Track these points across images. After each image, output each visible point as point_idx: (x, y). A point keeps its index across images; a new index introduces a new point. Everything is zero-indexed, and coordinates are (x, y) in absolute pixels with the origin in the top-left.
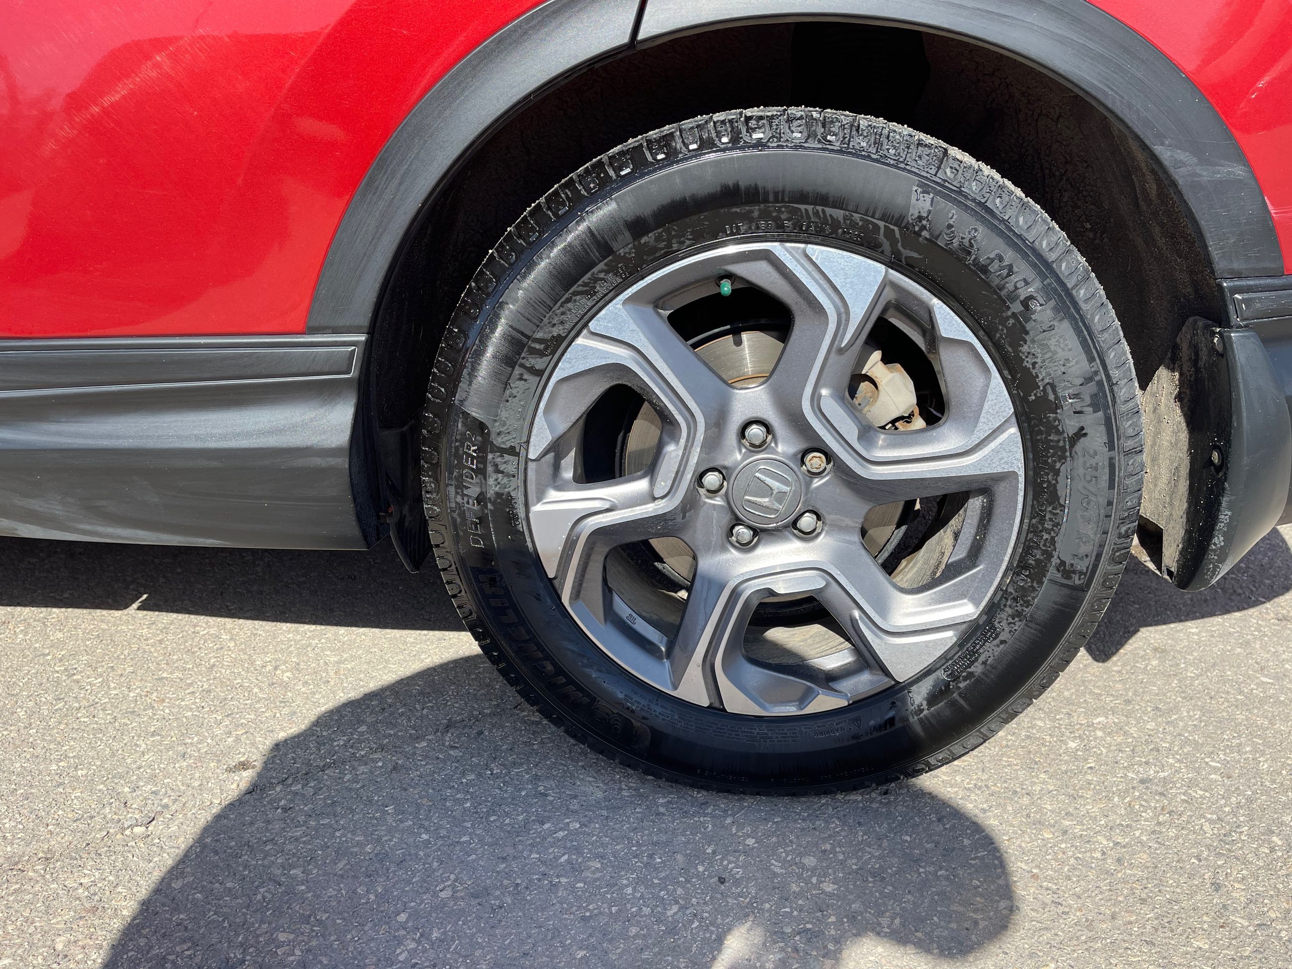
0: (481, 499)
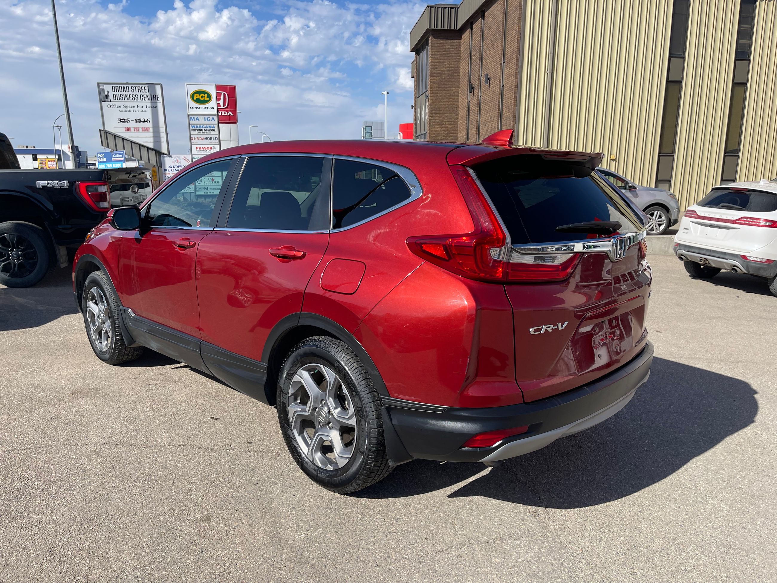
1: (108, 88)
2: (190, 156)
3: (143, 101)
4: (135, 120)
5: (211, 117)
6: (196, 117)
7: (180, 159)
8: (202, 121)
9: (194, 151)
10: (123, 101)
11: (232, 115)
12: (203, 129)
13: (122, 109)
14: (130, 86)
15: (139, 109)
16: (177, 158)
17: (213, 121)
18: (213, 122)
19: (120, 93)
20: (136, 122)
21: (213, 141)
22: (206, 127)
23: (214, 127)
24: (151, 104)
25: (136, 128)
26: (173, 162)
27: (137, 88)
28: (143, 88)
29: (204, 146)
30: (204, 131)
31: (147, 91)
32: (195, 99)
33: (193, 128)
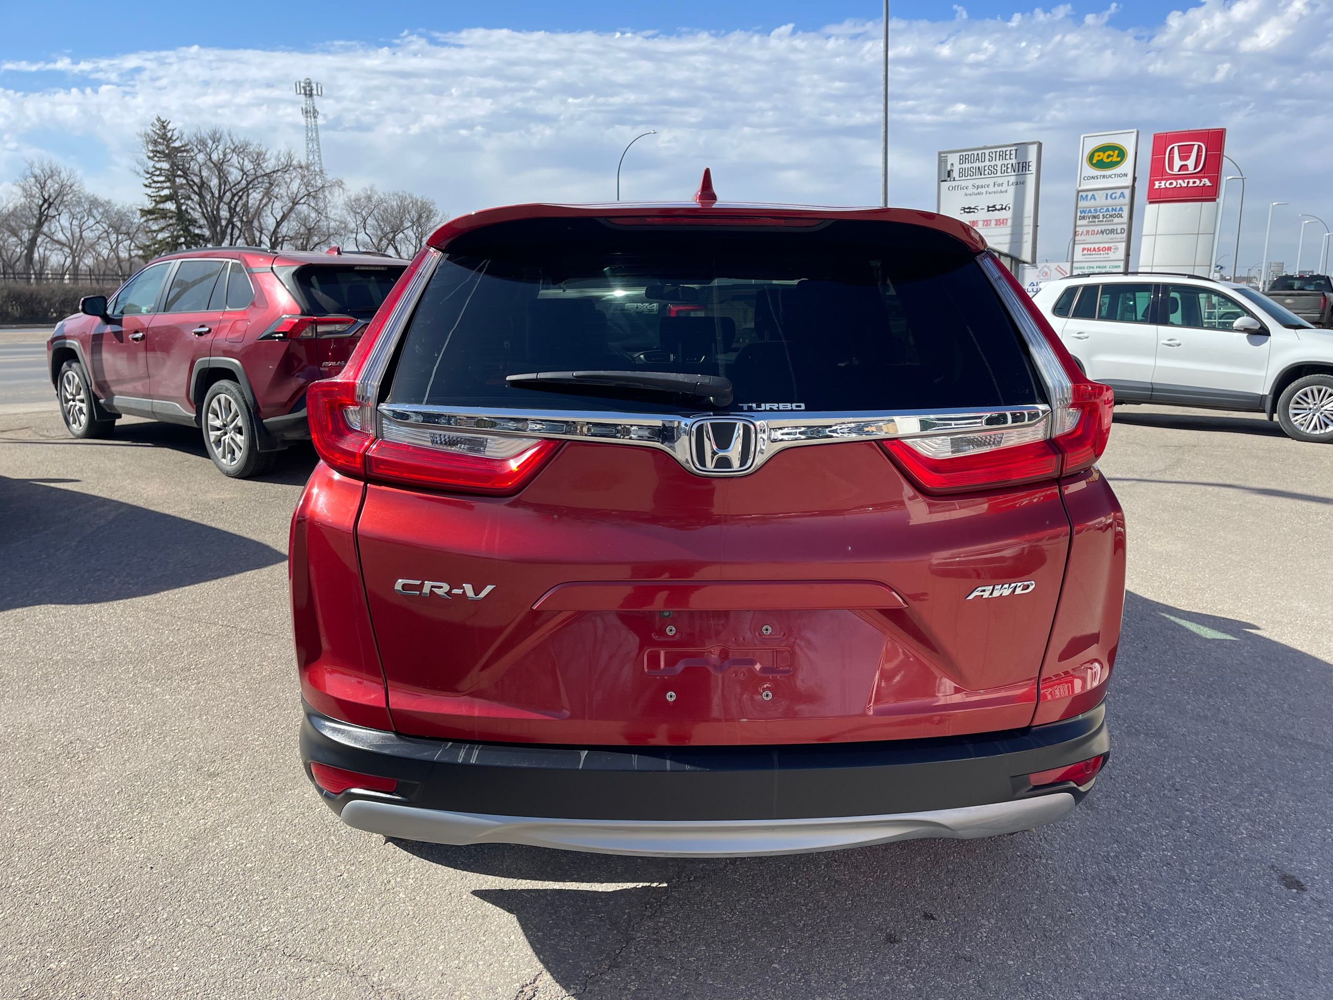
1: (953, 159)
2: (1069, 264)
3: (1005, 174)
4: (986, 208)
5: (1119, 192)
6: (1090, 194)
7: (1051, 271)
8: (1101, 200)
9: (1078, 255)
10: (974, 177)
11: (1208, 184)
12: (1101, 215)
13: (970, 191)
14: (987, 152)
15: (997, 188)
16: (1046, 269)
17: (1122, 198)
18: (1122, 200)
19: (970, 165)
20: (988, 211)
21: (1116, 236)
22: (1108, 210)
23: (1121, 209)
24: (1017, 179)
25: (987, 221)
26: (1038, 276)
27: (998, 153)
28: (1008, 153)
29: (1096, 246)
30: (1101, 219)
31: (1013, 157)
32: (1094, 161)
33: (1083, 214)
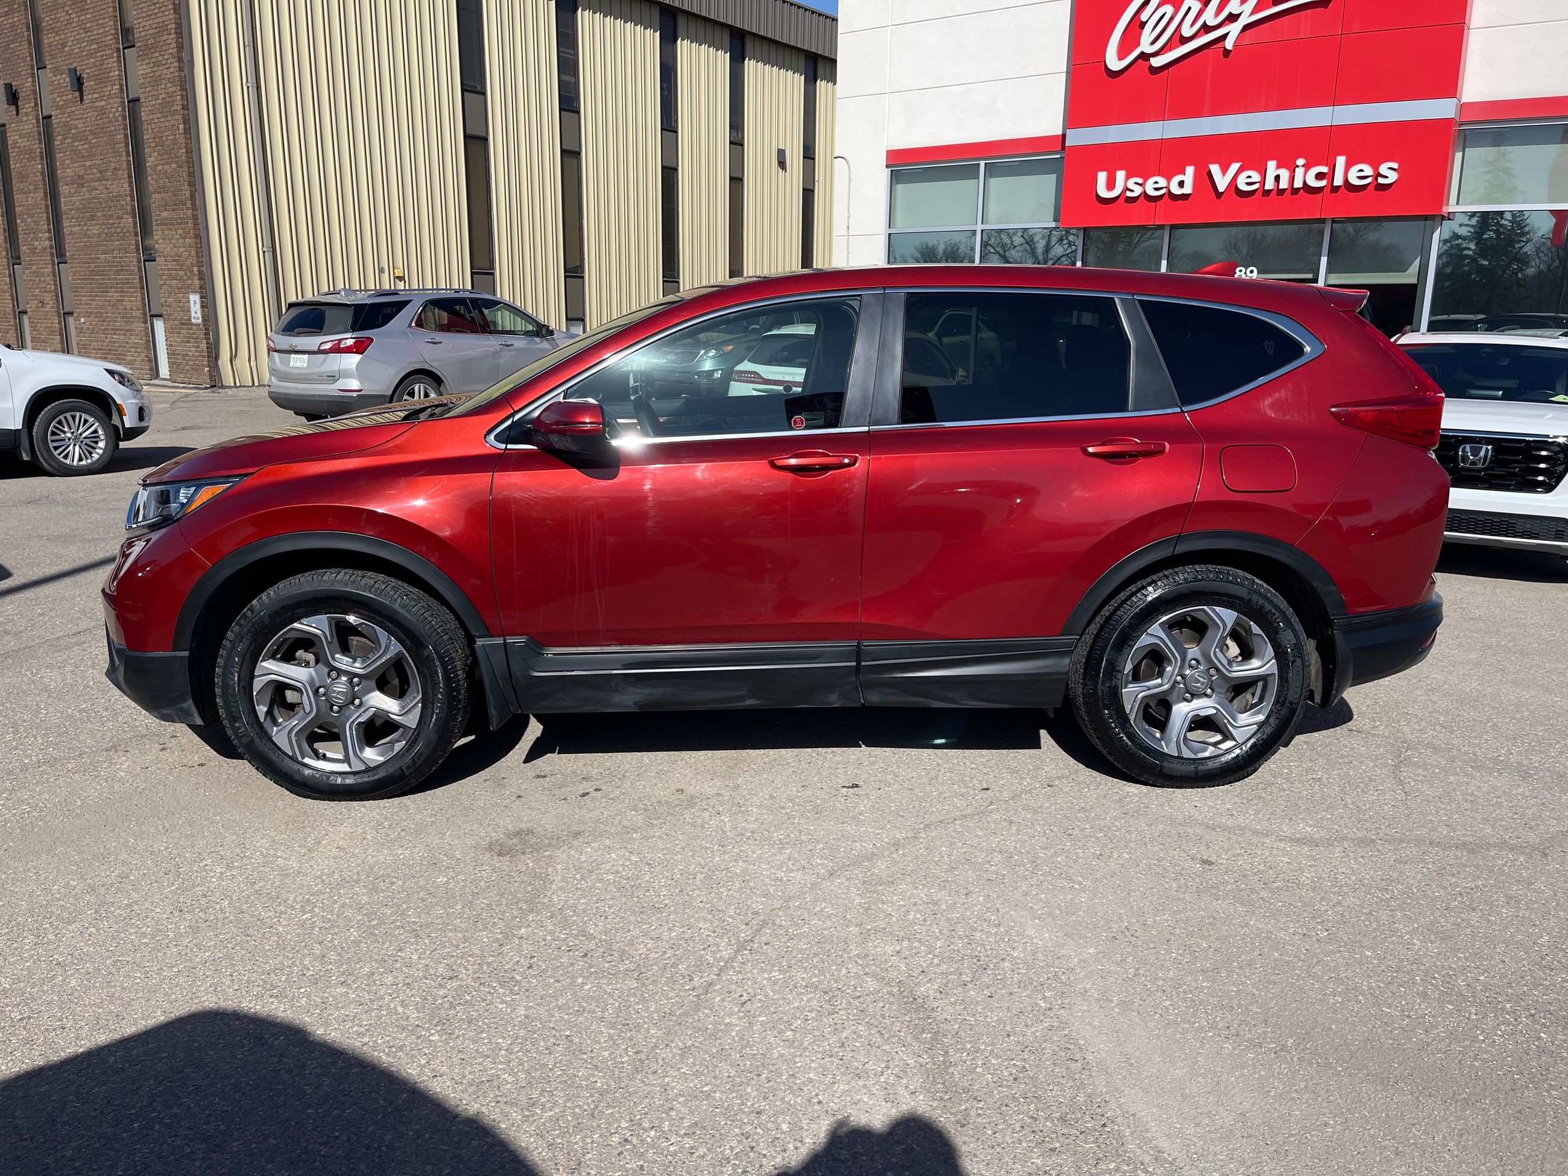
0: (1110, 687)
